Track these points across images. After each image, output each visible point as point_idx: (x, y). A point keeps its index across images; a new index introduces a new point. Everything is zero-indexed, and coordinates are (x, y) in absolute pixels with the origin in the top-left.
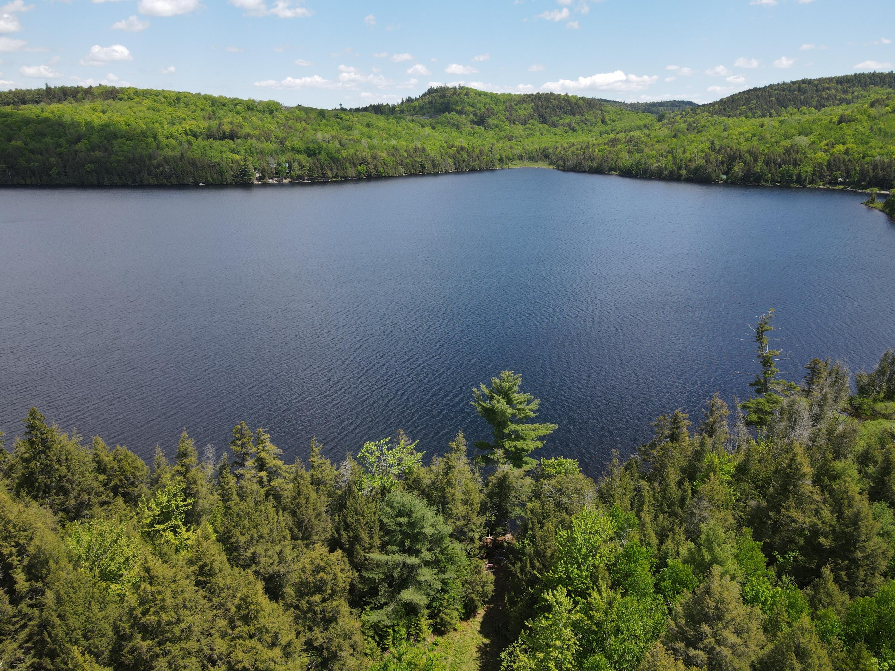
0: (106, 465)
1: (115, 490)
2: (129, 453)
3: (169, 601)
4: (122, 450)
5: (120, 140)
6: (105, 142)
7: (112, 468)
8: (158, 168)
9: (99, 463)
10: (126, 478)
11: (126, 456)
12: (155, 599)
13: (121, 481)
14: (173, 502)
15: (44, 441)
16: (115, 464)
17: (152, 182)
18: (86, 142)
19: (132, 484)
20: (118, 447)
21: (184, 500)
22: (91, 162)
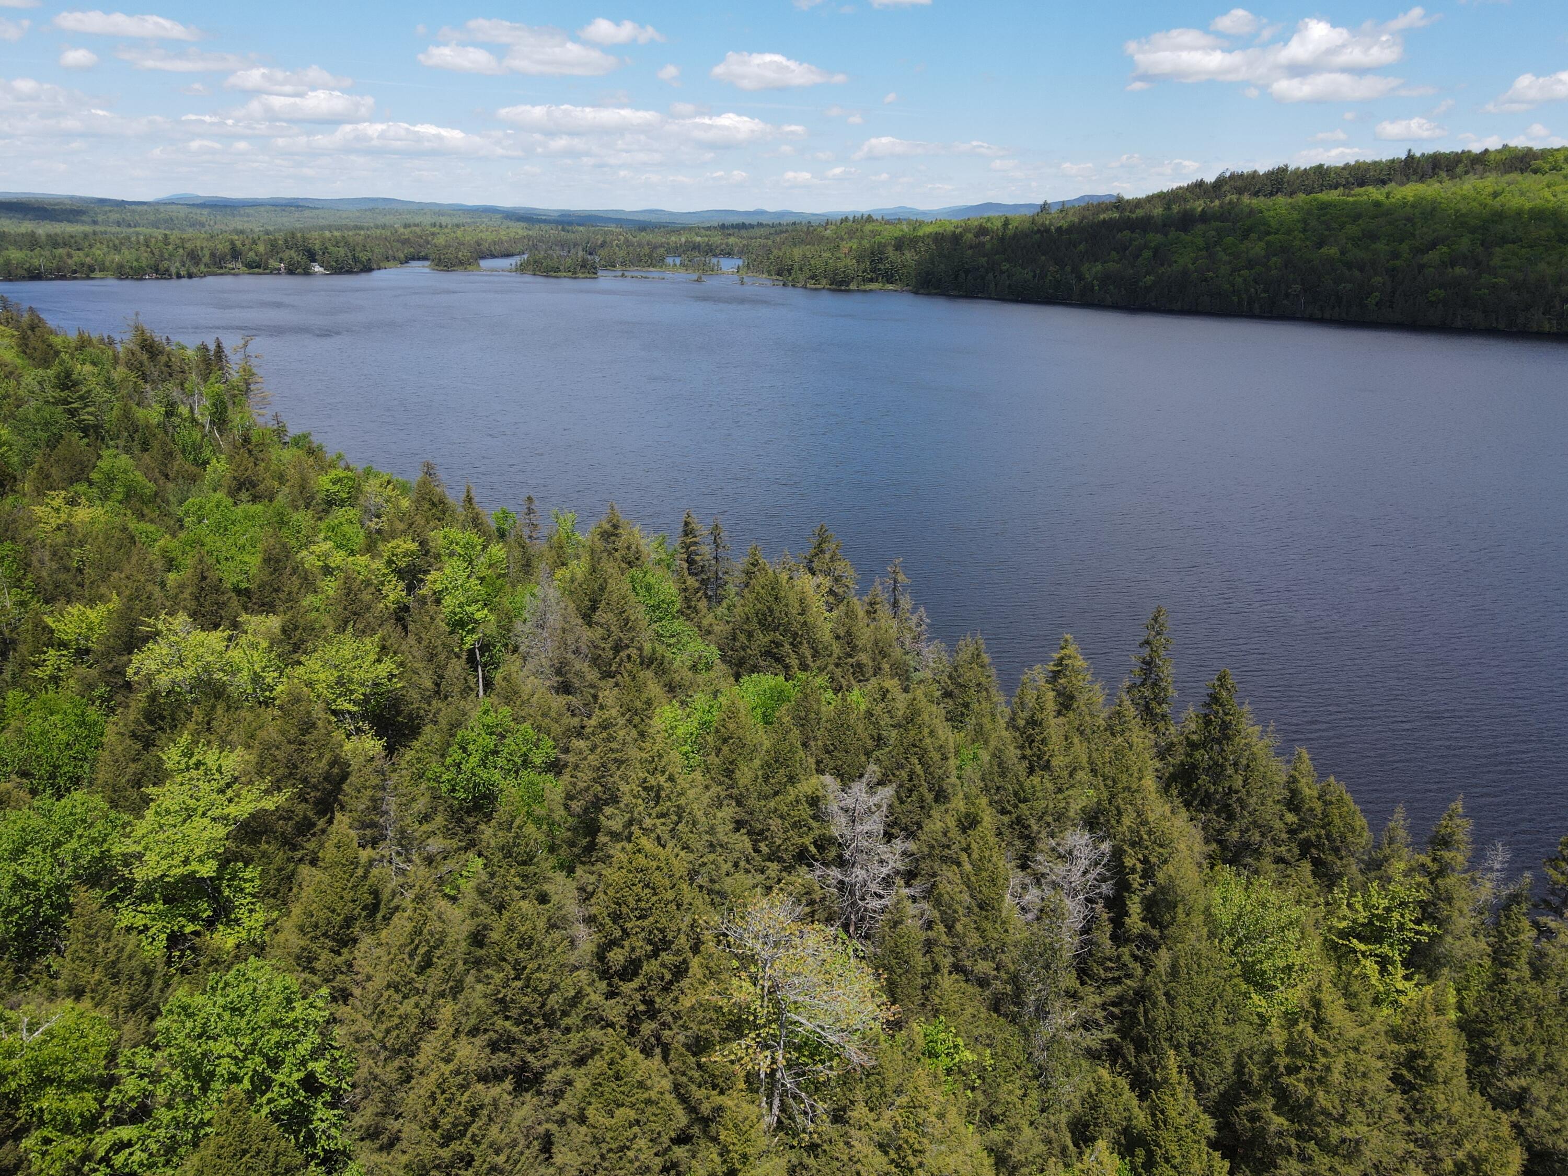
0: (1302, 801)
1: (1305, 847)
2: (1347, 797)
3: (1336, 1077)
4: (1337, 788)
5: (1510, 246)
6: (1480, 249)
7: (1311, 810)
9: (1294, 793)
10: (1329, 836)
11: (1340, 799)
12: (1313, 1059)
13: (1318, 836)
14: (1396, 915)
15: (1225, 726)
16: (1318, 806)
17: (1547, 327)
18: (1445, 249)
19: (1336, 850)
20: (1332, 779)
21: (1418, 922)
22: (1441, 287)
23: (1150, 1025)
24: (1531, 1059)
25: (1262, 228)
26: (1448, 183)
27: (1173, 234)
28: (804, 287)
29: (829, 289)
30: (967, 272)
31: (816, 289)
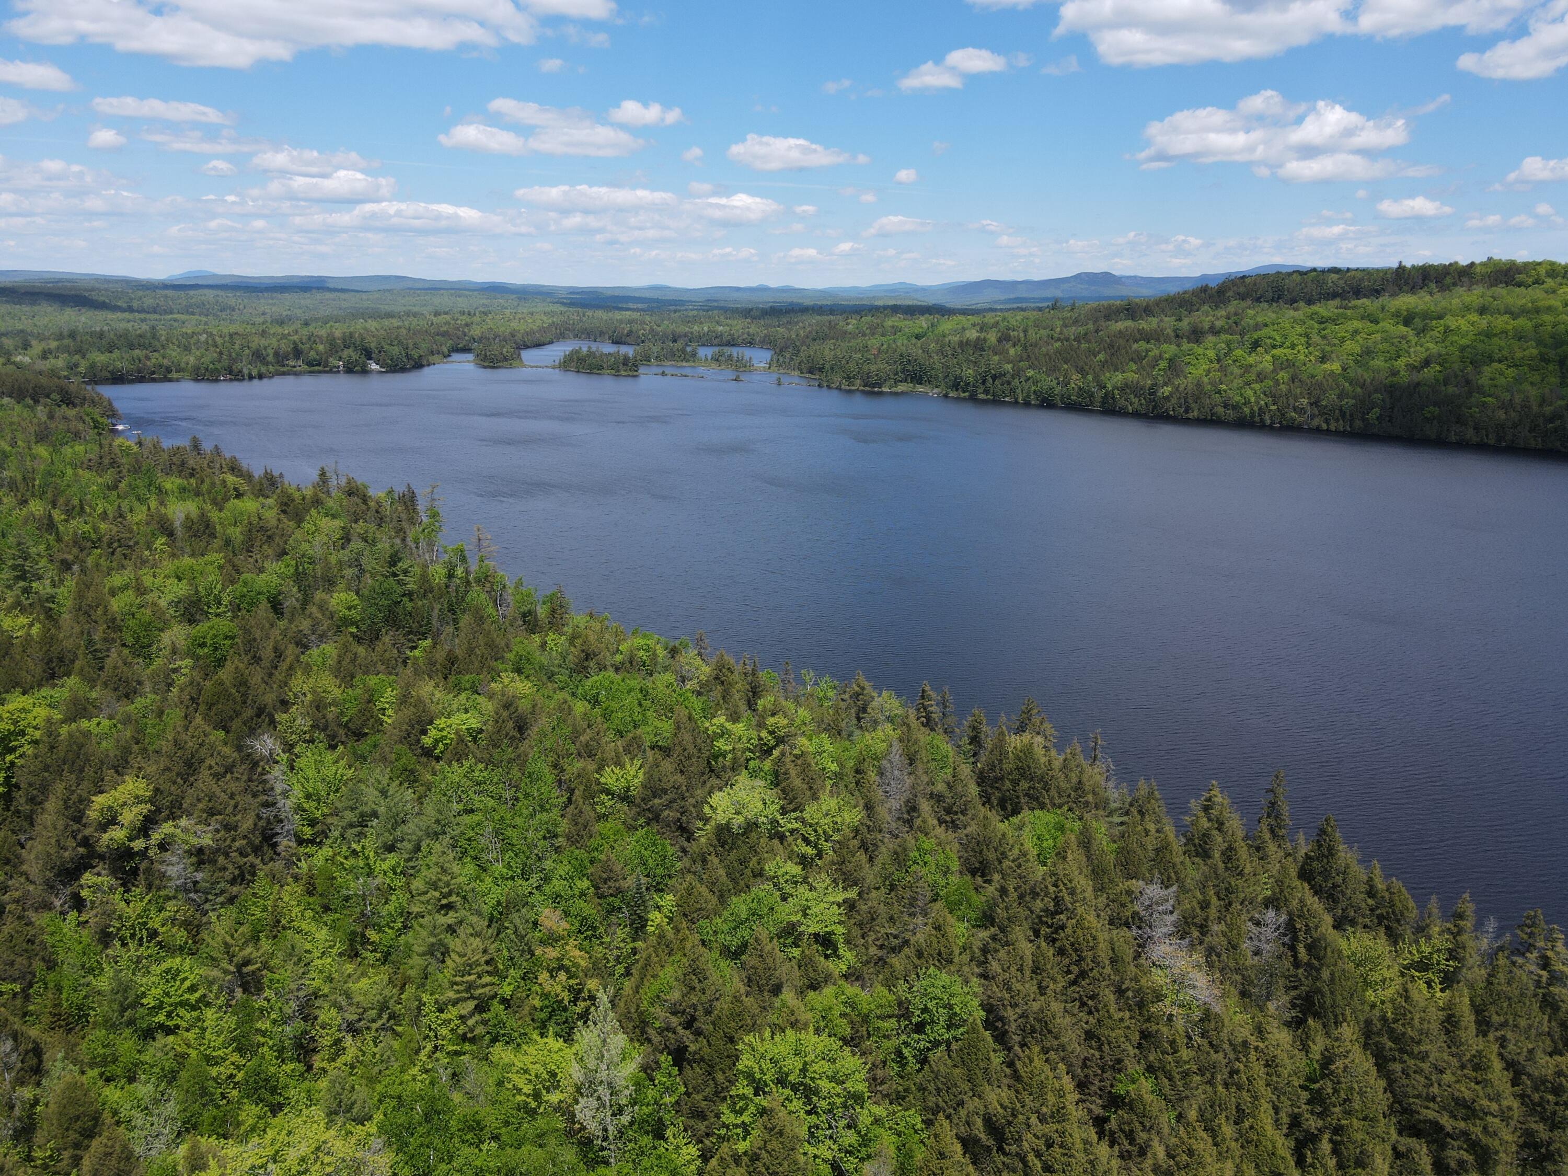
0: (1377, 892)
1: (1380, 918)
2: (1403, 889)
3: (1416, 1022)
4: (1397, 884)
5: (1496, 365)
6: (1470, 369)
7: (1383, 897)
8: (1551, 420)
9: (1371, 887)
10: (1393, 912)
11: (1400, 892)
12: (1405, 1015)
13: (1388, 913)
14: (1435, 956)
15: (1330, 849)
16: (1387, 895)
17: (1533, 444)
18: (1438, 368)
19: (1398, 921)
20: (1394, 879)
21: (1447, 960)
22: (1435, 404)
23: (1322, 1006)
24: (1506, 1022)
25: (1268, 341)
26: (1438, 296)
27: (1186, 346)
28: (839, 388)
29: (863, 392)
30: (994, 378)
31: (850, 391)
